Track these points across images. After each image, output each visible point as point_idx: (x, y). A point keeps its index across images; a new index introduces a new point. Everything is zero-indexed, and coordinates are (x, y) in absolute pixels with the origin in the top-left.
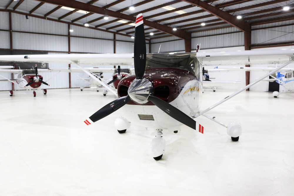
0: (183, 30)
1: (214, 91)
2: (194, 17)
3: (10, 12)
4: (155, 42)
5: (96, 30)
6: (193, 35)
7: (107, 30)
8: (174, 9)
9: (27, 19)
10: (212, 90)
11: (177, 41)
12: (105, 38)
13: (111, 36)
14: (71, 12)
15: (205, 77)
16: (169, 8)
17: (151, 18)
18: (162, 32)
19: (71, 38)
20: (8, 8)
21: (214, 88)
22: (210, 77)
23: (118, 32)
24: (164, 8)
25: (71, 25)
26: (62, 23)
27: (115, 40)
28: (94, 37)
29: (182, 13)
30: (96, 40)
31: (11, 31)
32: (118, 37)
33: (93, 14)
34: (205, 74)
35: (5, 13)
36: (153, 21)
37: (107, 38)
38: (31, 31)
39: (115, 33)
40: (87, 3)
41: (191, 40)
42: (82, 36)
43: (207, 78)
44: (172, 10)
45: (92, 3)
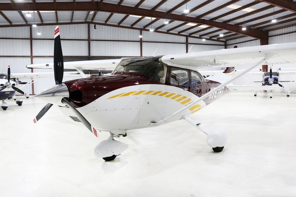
0: (258, 28)
1: (288, 96)
2: (267, 14)
3: (89, 23)
4: (231, 43)
5: (168, 35)
6: (271, 33)
7: (179, 34)
8: (240, 7)
9: (95, 29)
10: (286, 94)
11: (254, 41)
12: (177, 42)
13: (183, 39)
14: (140, 19)
15: (273, 81)
16: (234, 7)
17: (219, 19)
18: (234, 33)
19: (143, 43)
20: (88, 20)
21: (288, 93)
22: (279, 80)
23: (190, 35)
24: (229, 7)
25: (143, 31)
26: (134, 30)
27: (187, 43)
28: (166, 41)
29: (251, 11)
30: (167, 44)
31: (89, 40)
32: (190, 40)
33: (159, 19)
34: (272, 76)
35: (85, 24)
36: (223, 22)
37: (179, 42)
38: (107, 39)
39: (187, 37)
40: (152, 9)
41: (268, 39)
42: (154, 41)
43: (276, 81)
44: (238, 8)
45: (155, 9)
